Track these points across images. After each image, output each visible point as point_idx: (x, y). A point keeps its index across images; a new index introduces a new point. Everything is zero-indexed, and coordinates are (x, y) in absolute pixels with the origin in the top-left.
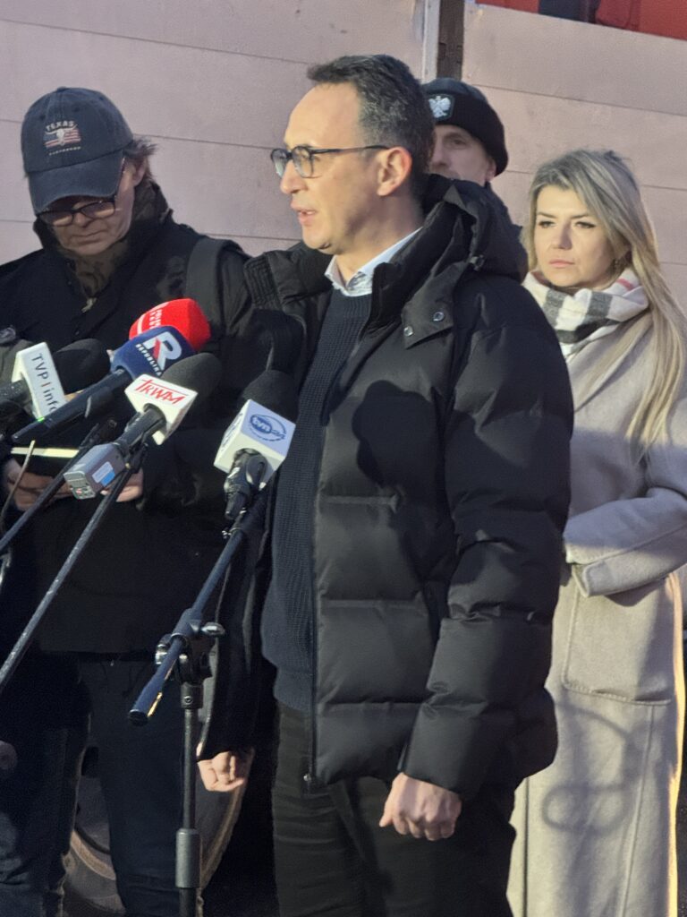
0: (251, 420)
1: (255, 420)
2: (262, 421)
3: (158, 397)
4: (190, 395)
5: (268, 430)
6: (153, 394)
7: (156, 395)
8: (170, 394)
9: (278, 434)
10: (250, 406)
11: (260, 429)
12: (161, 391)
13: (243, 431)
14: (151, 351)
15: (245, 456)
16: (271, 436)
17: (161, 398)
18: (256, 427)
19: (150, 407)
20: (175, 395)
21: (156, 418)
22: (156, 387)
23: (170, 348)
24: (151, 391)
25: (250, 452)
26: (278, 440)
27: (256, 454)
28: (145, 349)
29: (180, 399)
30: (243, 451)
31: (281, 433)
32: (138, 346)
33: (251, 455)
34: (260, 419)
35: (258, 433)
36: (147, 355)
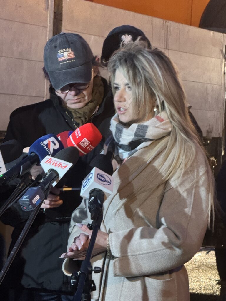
0: (97, 176)
1: (99, 176)
2: (102, 176)
3: (56, 166)
4: (70, 165)
5: (104, 180)
6: (53, 164)
7: (54, 165)
8: (61, 164)
9: (108, 182)
10: (95, 170)
11: (101, 180)
12: (56, 163)
13: (95, 180)
14: (47, 145)
15: (95, 192)
16: (106, 183)
17: (57, 166)
18: (99, 179)
19: (52, 170)
20: (63, 165)
21: (55, 175)
22: (54, 161)
23: (55, 144)
24: (52, 163)
25: (98, 190)
26: (109, 185)
27: (100, 191)
28: (44, 144)
29: (66, 167)
30: (94, 190)
31: (110, 181)
32: (41, 143)
33: (98, 191)
34: (100, 175)
35: (101, 182)
36: (45, 147)
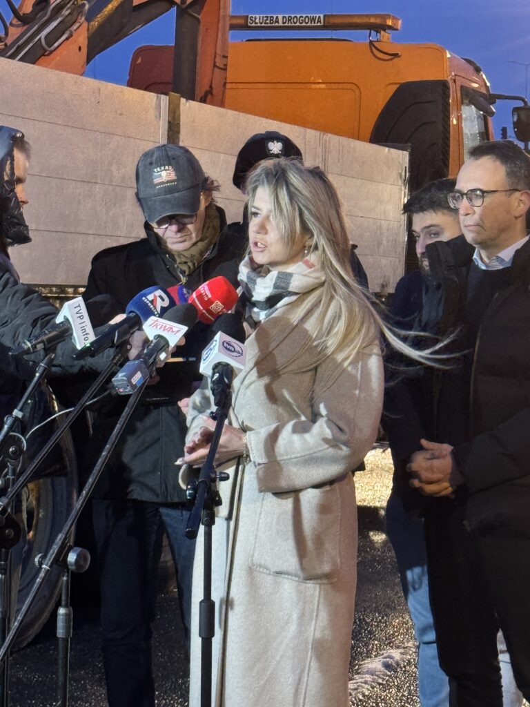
0: (223, 345)
1: (225, 344)
2: (229, 344)
3: (164, 330)
4: (184, 329)
5: (233, 350)
7: (163, 329)
8: (171, 328)
9: (239, 353)
10: (219, 335)
11: (229, 350)
12: (165, 327)
13: (218, 351)
14: (152, 302)
16: (235, 354)
17: (166, 331)
18: (226, 348)
19: (159, 337)
20: (175, 329)
21: (162, 343)
22: (161, 324)
23: (163, 300)
24: (159, 327)
25: (224, 364)
26: (239, 356)
27: (227, 365)
28: (148, 300)
29: (178, 331)
30: (219, 363)
31: (241, 351)
32: (144, 298)
33: (224, 366)
34: (227, 343)
35: (228, 352)
36: (150, 304)
